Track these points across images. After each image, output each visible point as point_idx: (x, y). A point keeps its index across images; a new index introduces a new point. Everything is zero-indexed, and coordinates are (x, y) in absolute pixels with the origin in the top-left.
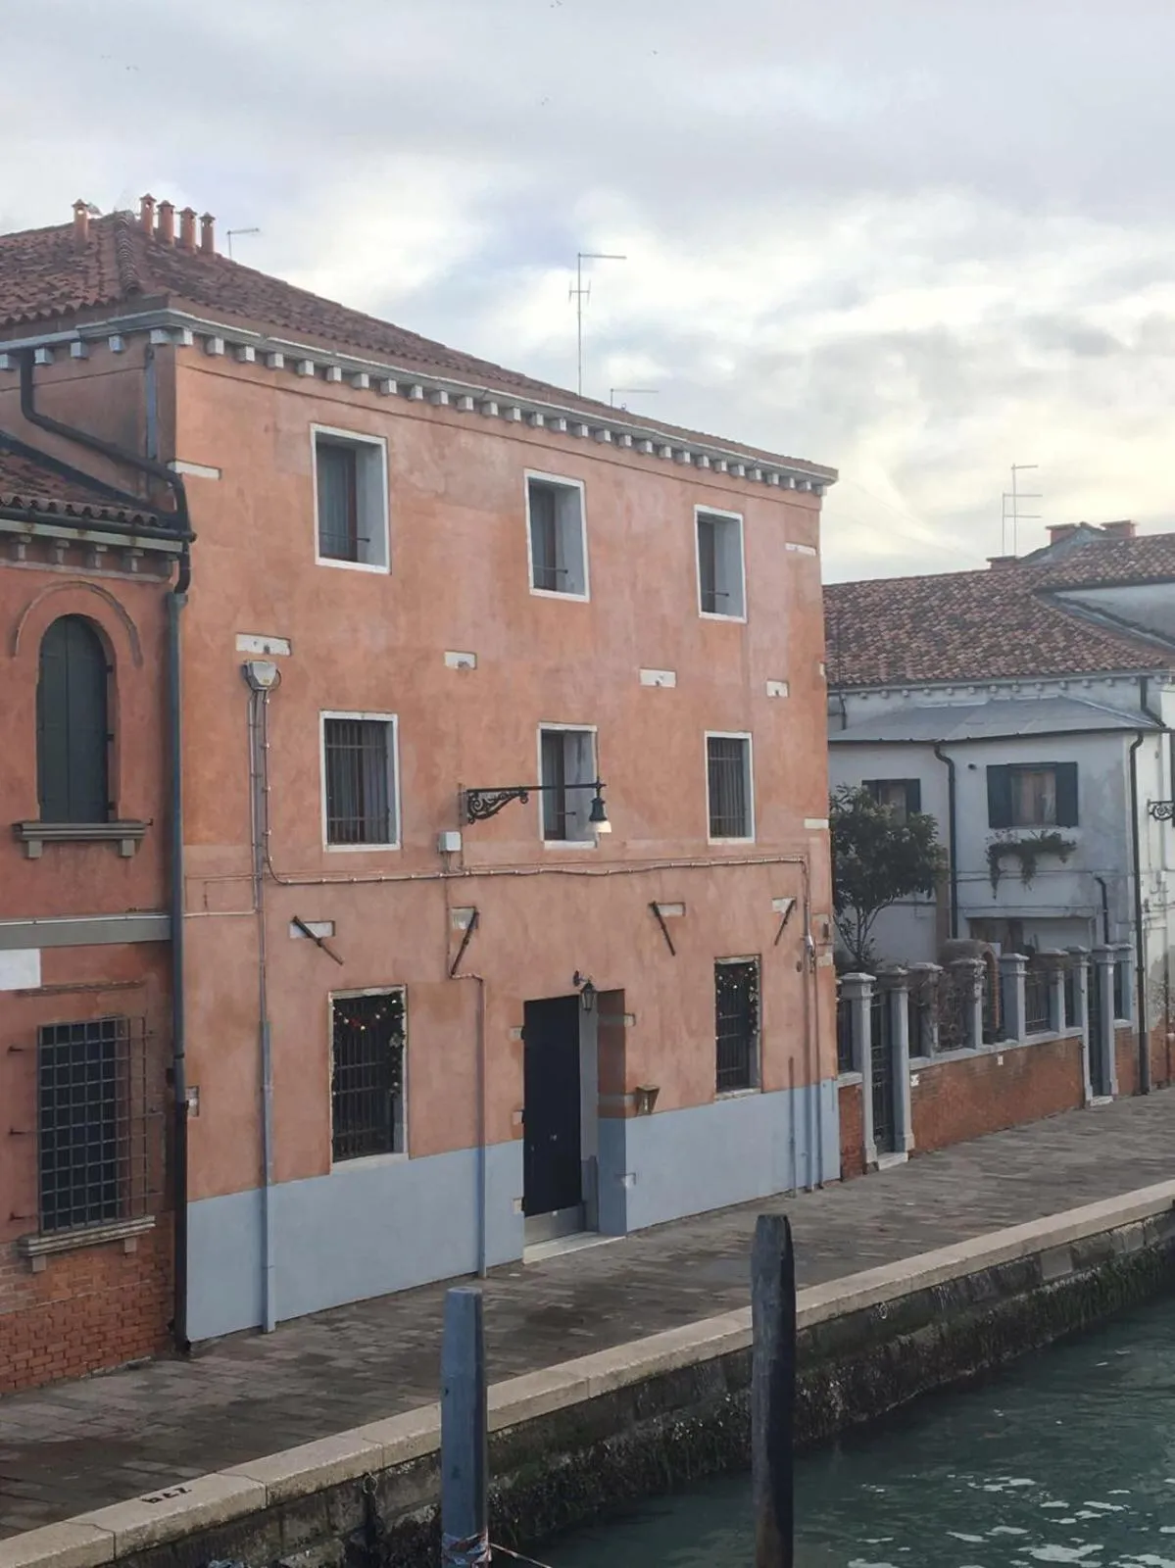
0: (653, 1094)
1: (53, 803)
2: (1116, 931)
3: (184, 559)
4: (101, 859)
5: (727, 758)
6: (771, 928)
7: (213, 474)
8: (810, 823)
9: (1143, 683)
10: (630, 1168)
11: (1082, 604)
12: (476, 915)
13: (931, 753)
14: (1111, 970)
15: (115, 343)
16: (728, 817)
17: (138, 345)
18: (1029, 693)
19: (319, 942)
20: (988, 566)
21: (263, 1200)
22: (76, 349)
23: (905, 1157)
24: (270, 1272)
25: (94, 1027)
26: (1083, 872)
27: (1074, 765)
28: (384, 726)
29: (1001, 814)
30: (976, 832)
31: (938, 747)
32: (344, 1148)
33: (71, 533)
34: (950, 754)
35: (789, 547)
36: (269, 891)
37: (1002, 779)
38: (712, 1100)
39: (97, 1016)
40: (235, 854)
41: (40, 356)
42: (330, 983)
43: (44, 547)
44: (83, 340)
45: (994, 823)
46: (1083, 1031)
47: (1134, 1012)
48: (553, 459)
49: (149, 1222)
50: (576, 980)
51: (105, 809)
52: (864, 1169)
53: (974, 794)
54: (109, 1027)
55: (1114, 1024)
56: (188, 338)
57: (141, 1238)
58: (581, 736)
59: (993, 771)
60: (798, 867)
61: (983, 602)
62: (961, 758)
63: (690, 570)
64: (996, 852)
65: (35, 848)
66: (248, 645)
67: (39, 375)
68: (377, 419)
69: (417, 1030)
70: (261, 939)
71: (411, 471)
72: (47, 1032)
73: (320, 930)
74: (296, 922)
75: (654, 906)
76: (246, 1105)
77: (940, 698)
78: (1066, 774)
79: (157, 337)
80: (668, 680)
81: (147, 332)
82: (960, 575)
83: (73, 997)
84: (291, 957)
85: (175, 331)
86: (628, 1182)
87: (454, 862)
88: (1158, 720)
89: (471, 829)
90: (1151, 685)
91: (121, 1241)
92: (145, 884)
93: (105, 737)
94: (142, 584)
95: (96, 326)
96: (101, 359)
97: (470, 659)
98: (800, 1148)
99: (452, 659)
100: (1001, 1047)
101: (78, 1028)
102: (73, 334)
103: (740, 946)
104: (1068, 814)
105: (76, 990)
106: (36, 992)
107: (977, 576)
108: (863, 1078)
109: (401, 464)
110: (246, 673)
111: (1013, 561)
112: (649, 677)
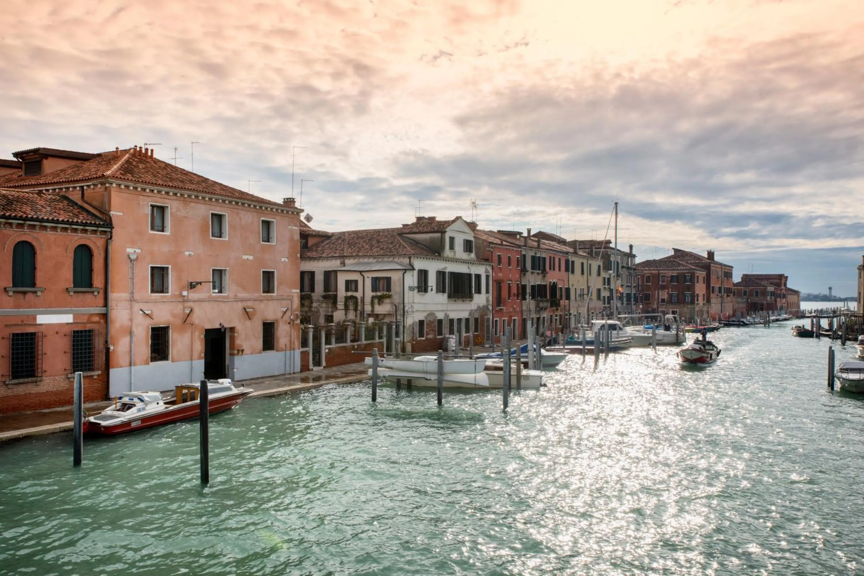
0: (243, 351)
1: (76, 284)
2: (398, 317)
3: (111, 232)
4: (89, 297)
5: (268, 276)
6: (280, 315)
7: (122, 214)
8: (294, 291)
9: (410, 258)
10: (236, 367)
11: (407, 237)
12: (192, 310)
13: (359, 273)
14: (394, 327)
15: (99, 186)
16: (268, 288)
17: (104, 186)
18: (385, 259)
19: (147, 315)
20: (401, 226)
21: (131, 369)
22: (92, 187)
23: (322, 368)
24: (133, 385)
25: (85, 331)
26: (392, 303)
27: (390, 278)
28: (168, 268)
29: (374, 289)
30: (369, 294)
31: (361, 272)
32: (153, 359)
33: (81, 227)
34: (363, 274)
35: (290, 227)
36: (133, 303)
37: (375, 280)
38: (260, 353)
39: (87, 329)
40: (125, 295)
41: (85, 188)
42: (149, 323)
43: (75, 230)
44: (94, 185)
45: (373, 291)
46: (384, 340)
47: (402, 337)
48: (218, 208)
49: (100, 372)
50: (220, 325)
51: (91, 285)
52: (309, 370)
53: (368, 283)
54: (90, 331)
55: (394, 339)
56: (114, 185)
57: (98, 375)
58: (225, 270)
59: (373, 278)
60: (290, 301)
61: (386, 236)
62: (366, 275)
63: (259, 233)
64: (373, 298)
65: (72, 293)
66: (129, 250)
67: (85, 192)
68: (167, 201)
69: (172, 335)
70: (132, 313)
71: (177, 212)
72: (74, 331)
73: (147, 312)
74: (141, 310)
75: (245, 309)
76: (127, 349)
77: (366, 260)
78: (388, 280)
79: (107, 185)
80: (251, 258)
81: (105, 184)
82: (384, 229)
83: (81, 325)
84: (139, 318)
85: (111, 184)
86: (235, 370)
87: (186, 298)
88: (413, 267)
89: (190, 291)
90: (412, 259)
91: (93, 376)
92: (100, 300)
93: (91, 270)
94: (101, 238)
95: (95, 182)
96: (97, 190)
97: (192, 253)
98: (288, 364)
99: (187, 253)
100: (356, 343)
101: (81, 332)
102: (91, 183)
103: (270, 317)
104: (389, 289)
105: (82, 323)
106: (71, 323)
107: (398, 229)
108: (310, 349)
109: (174, 210)
110: (128, 256)
111: (407, 225)
112: (245, 257)
